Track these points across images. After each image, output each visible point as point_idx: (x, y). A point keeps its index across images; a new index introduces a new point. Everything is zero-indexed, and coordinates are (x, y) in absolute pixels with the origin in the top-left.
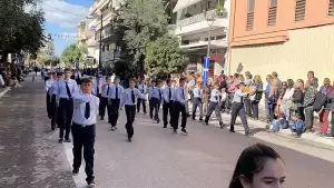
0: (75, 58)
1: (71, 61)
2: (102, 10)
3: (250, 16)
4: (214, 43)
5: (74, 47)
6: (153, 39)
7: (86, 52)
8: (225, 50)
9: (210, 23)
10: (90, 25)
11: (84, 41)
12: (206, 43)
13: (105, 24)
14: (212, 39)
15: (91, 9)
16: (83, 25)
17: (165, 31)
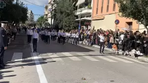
10: (49, 8)
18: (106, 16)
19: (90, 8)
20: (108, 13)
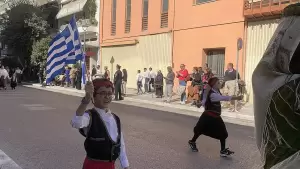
3: (114, 26)
4: (89, 43)
6: (38, 39)
8: (97, 49)
9: (85, 28)
14: (87, 40)
18: (140, 39)
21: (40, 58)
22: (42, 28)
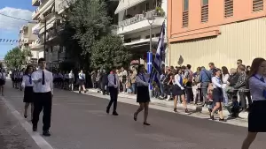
0: (18, 61)
1: (15, 64)
2: (44, 15)
3: (185, 15)
4: (155, 39)
5: (16, 51)
6: (98, 38)
7: (30, 55)
9: (151, 22)
10: (33, 29)
11: (27, 45)
12: (148, 40)
13: (48, 27)
14: (153, 36)
15: (34, 15)
16: (26, 30)
17: (109, 31)
18: (222, 29)
19: (161, 15)
20: (229, 20)
21: (100, 59)
22: (101, 25)
